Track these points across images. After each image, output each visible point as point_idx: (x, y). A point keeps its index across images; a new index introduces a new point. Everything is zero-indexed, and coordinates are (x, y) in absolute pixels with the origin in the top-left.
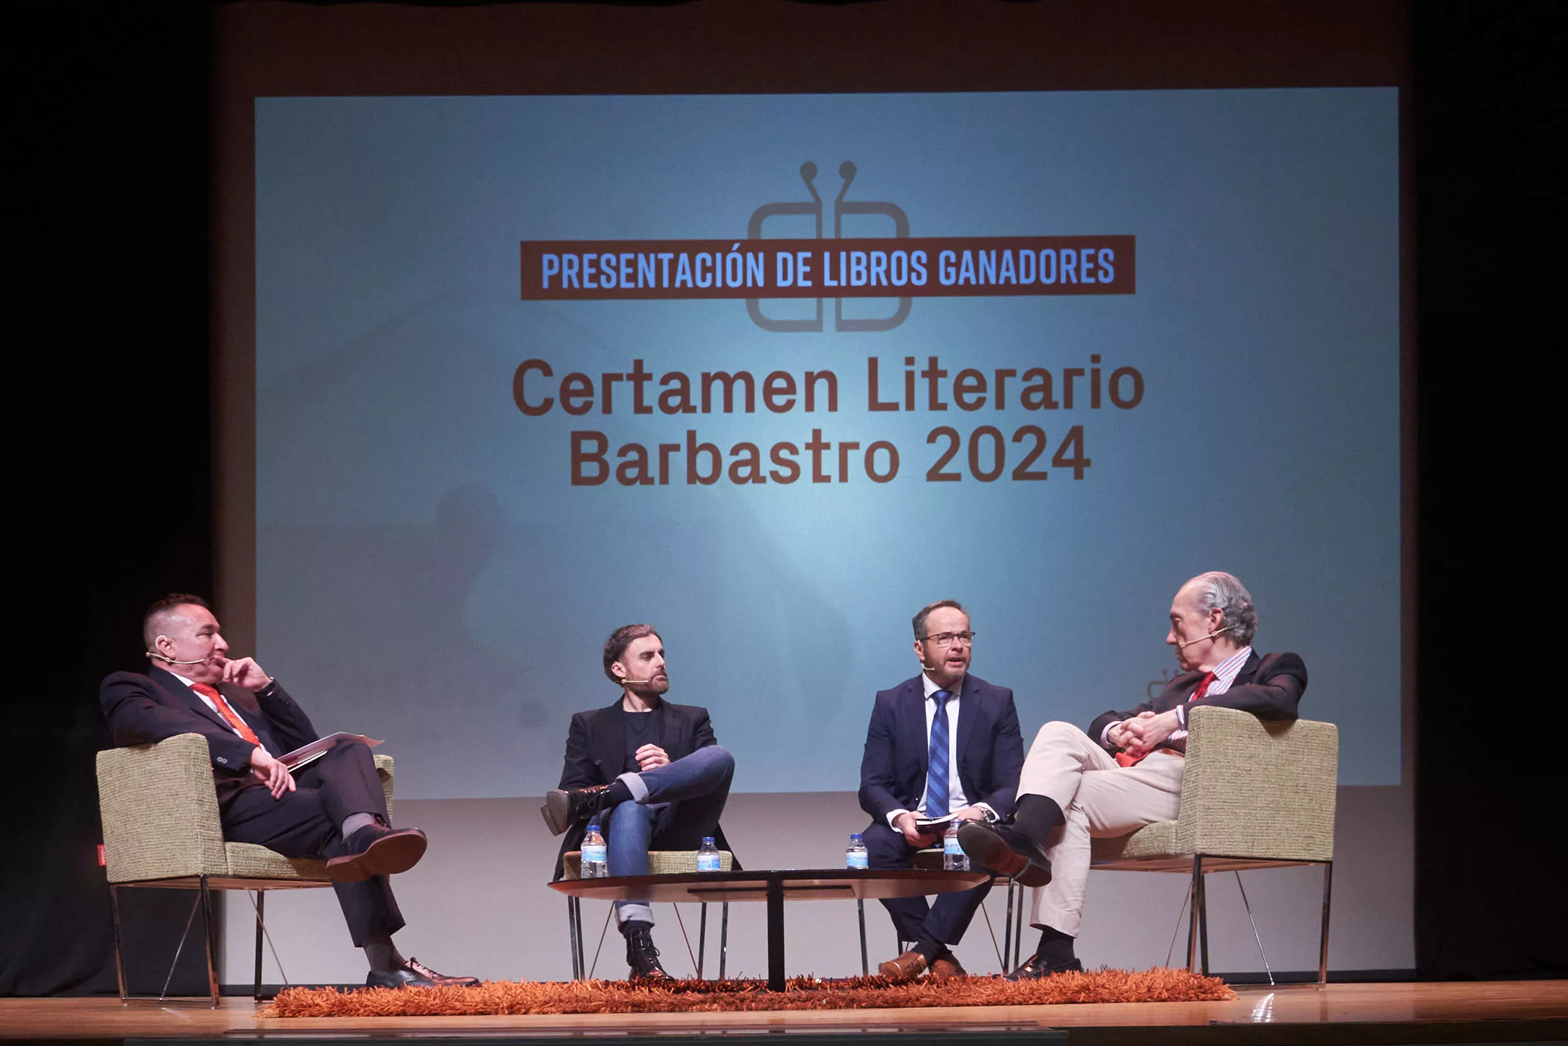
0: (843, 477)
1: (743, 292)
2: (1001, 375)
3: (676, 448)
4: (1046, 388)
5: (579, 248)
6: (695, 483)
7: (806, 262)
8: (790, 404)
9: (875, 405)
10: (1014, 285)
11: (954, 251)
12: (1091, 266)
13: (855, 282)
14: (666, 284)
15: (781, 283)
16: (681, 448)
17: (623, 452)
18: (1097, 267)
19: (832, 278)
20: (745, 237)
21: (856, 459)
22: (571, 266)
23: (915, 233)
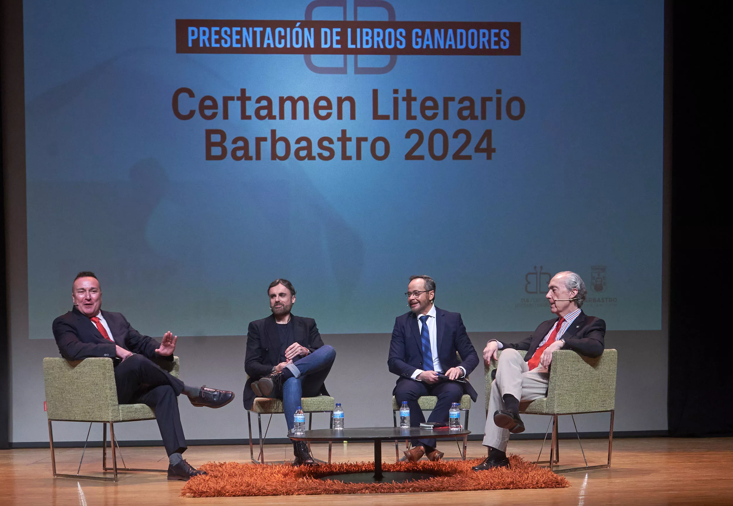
0: (359, 157)
1: (302, 51)
2: (447, 100)
3: (265, 139)
4: (472, 107)
5: (209, 24)
6: (275, 159)
7: (338, 34)
8: (329, 115)
9: (376, 116)
10: (454, 49)
11: (420, 29)
12: (496, 39)
13: (365, 46)
14: (258, 45)
15: (323, 46)
16: (268, 139)
17: (235, 141)
18: (500, 40)
19: (352, 44)
20: (303, 18)
21: (366, 147)
22: (204, 34)
23: (398, 19)
